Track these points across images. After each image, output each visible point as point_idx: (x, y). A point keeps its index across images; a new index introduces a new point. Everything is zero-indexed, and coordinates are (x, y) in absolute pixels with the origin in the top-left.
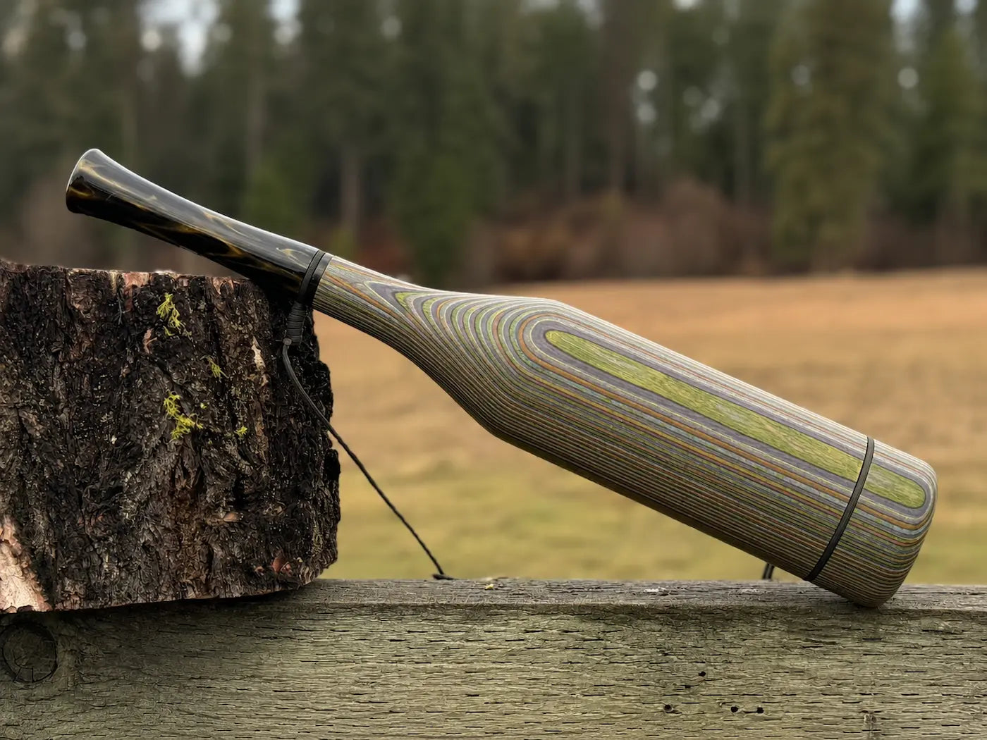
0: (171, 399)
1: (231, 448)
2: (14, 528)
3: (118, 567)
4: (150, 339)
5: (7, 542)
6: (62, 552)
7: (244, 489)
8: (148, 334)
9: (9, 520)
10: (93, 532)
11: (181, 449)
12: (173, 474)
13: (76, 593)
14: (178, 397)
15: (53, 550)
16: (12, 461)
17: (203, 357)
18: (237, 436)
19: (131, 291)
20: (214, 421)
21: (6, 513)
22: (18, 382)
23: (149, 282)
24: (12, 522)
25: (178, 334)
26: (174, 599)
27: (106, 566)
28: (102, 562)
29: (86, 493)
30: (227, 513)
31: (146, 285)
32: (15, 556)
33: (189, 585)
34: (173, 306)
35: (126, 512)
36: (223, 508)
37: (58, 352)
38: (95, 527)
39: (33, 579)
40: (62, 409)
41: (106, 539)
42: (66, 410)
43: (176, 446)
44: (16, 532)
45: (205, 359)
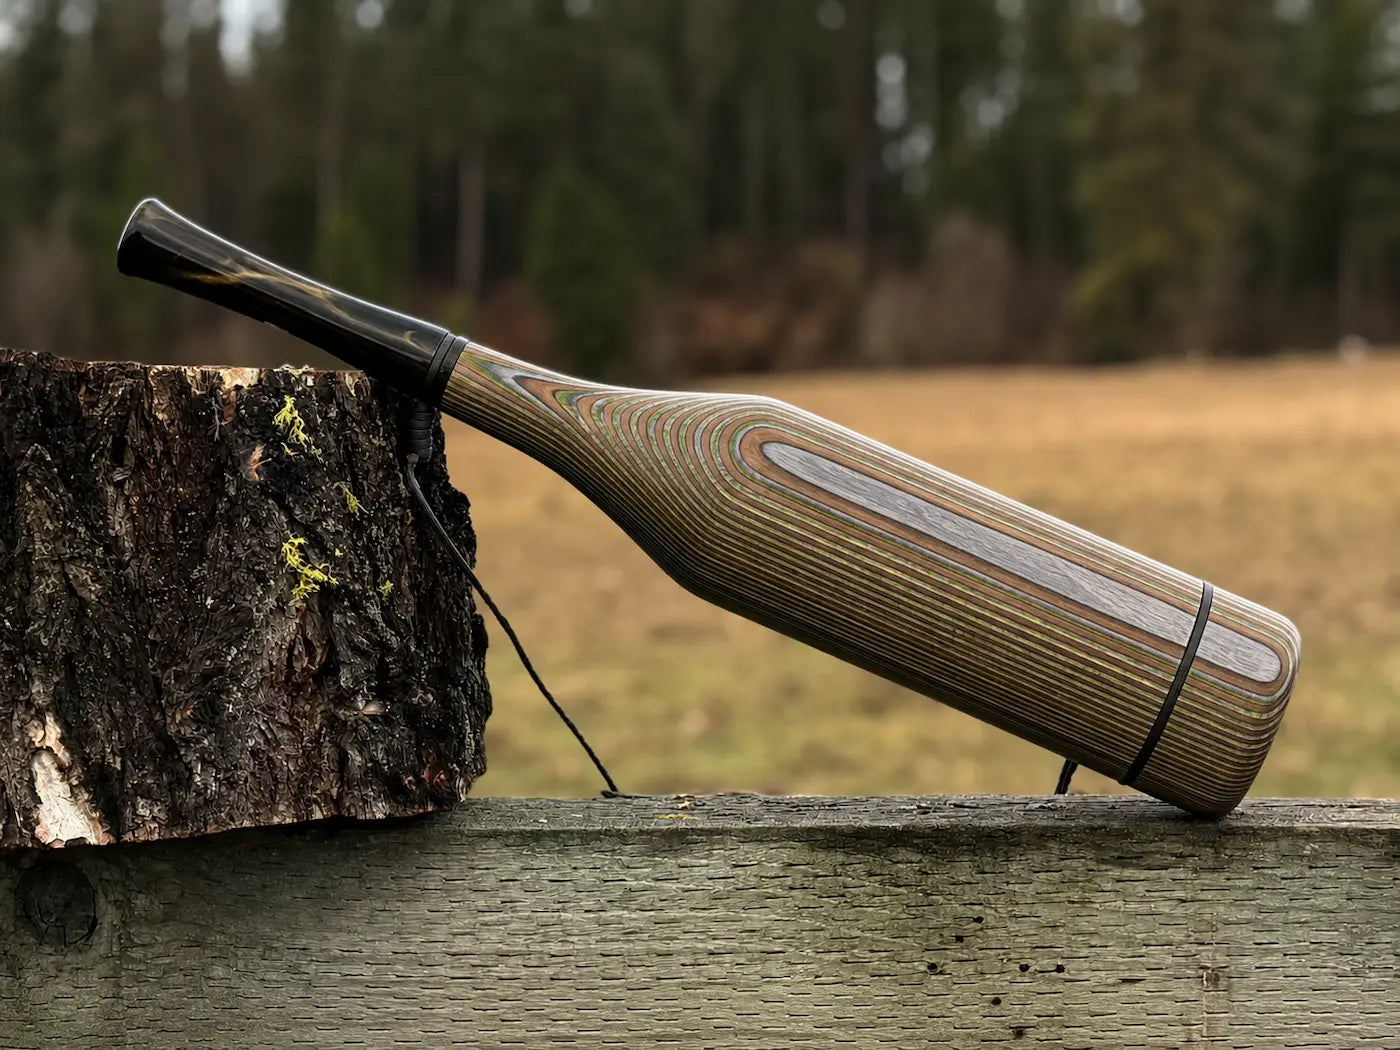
0: (293, 544)
1: (374, 611)
2: (59, 730)
3: (216, 779)
4: (261, 459)
5: (49, 750)
6: (133, 763)
7: (389, 669)
8: (258, 453)
9: (52, 719)
10: (179, 731)
11: (303, 614)
12: (291, 649)
13: (154, 819)
14: (302, 541)
15: (118, 759)
16: (57, 634)
17: (336, 485)
18: (380, 595)
19: (233, 393)
20: (352, 573)
21: (48, 710)
22: (65, 524)
23: (260, 380)
24: (56, 721)
25: (302, 452)
26: (295, 821)
27: (198, 779)
28: (192, 774)
29: (169, 677)
30: (368, 703)
31: (255, 386)
32: (61, 768)
33: (316, 802)
34: (296, 413)
35: (229, 702)
36: (364, 695)
37: (123, 481)
38: (181, 724)
39: (87, 801)
40: (129, 561)
41: (198, 741)
42: (133, 562)
43: (298, 610)
44: (62, 734)
45: (338, 488)
